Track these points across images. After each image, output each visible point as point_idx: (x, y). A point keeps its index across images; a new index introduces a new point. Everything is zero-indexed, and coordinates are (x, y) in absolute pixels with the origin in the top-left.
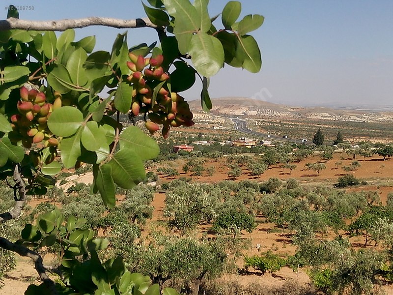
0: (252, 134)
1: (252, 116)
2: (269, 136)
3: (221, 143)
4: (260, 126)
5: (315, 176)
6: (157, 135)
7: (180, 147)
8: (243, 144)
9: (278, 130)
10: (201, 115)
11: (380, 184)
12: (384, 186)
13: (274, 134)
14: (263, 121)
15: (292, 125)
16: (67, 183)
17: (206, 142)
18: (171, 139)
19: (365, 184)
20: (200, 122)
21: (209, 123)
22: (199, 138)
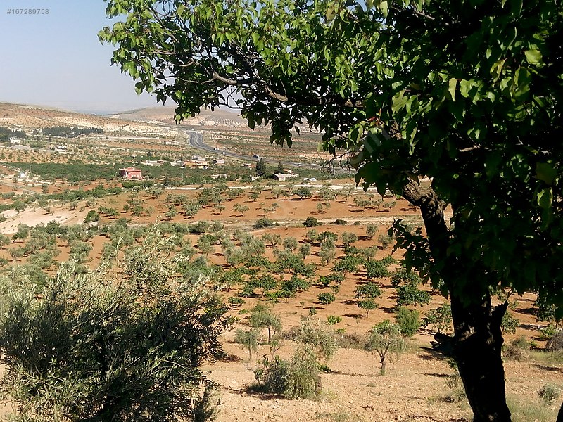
0: (207, 150)
1: (209, 128)
2: (224, 153)
3: (172, 163)
4: (216, 140)
5: (241, 216)
6: (102, 154)
7: (126, 170)
8: (194, 164)
9: (235, 144)
10: (151, 128)
11: (289, 225)
12: (292, 227)
13: (230, 150)
14: (220, 134)
15: (250, 138)
16: (7, 221)
17: (156, 162)
18: (117, 159)
19: (277, 225)
20: (150, 137)
21: (161, 137)
22: (149, 157)
